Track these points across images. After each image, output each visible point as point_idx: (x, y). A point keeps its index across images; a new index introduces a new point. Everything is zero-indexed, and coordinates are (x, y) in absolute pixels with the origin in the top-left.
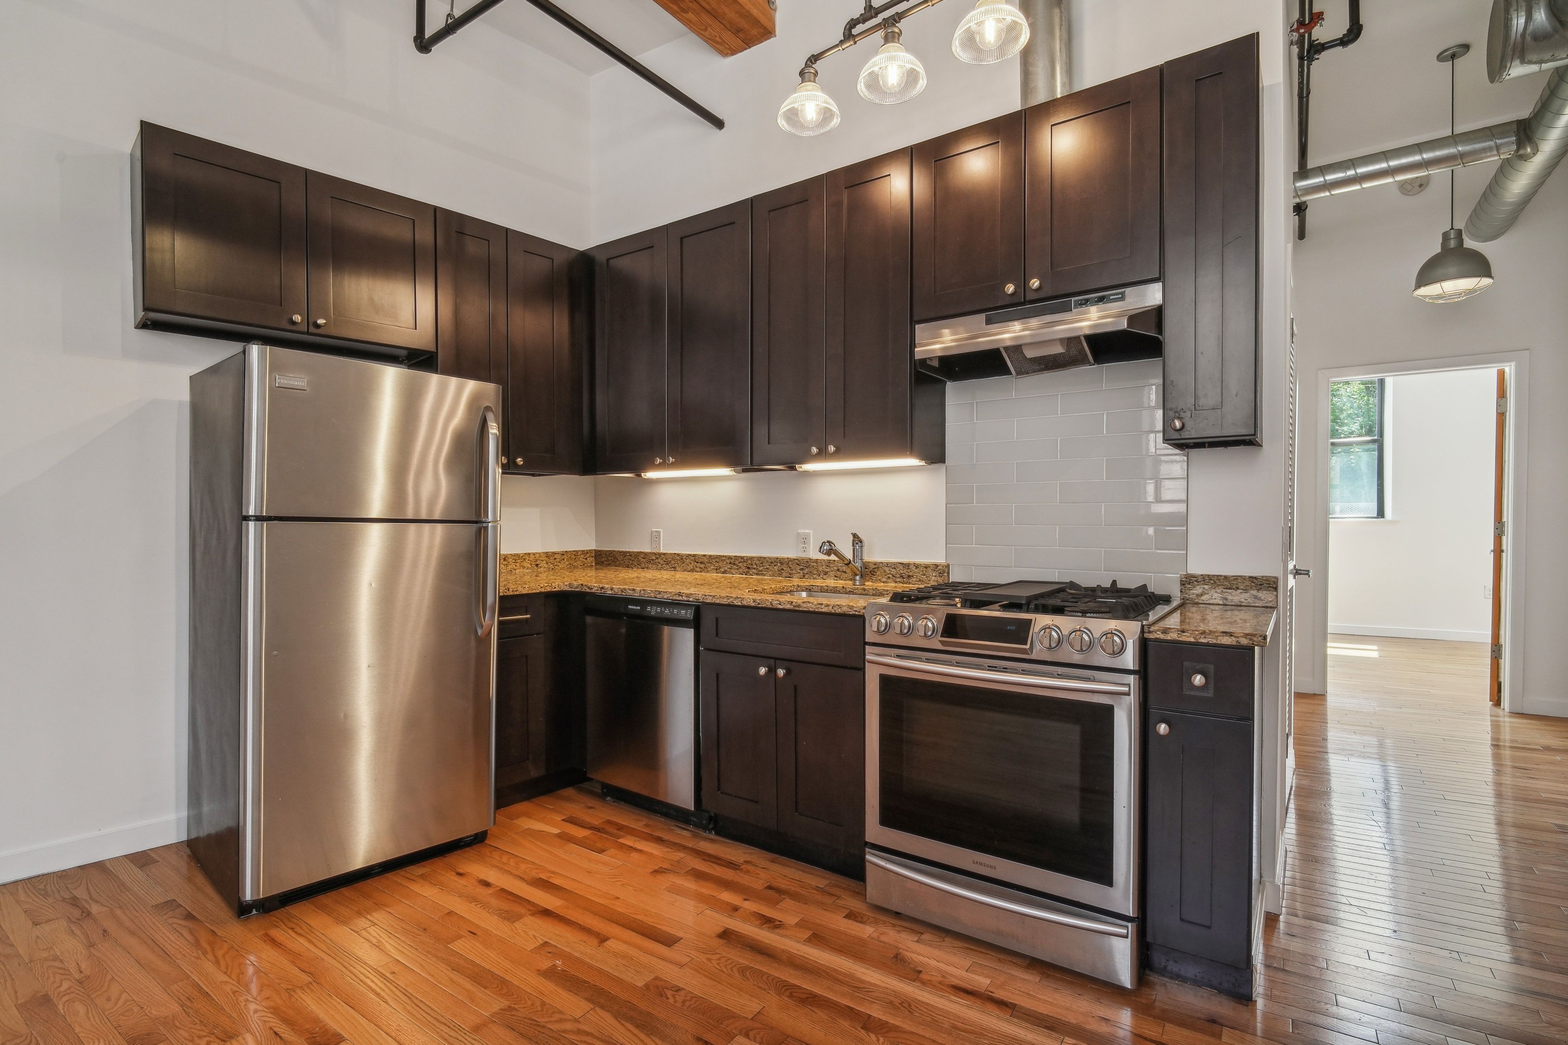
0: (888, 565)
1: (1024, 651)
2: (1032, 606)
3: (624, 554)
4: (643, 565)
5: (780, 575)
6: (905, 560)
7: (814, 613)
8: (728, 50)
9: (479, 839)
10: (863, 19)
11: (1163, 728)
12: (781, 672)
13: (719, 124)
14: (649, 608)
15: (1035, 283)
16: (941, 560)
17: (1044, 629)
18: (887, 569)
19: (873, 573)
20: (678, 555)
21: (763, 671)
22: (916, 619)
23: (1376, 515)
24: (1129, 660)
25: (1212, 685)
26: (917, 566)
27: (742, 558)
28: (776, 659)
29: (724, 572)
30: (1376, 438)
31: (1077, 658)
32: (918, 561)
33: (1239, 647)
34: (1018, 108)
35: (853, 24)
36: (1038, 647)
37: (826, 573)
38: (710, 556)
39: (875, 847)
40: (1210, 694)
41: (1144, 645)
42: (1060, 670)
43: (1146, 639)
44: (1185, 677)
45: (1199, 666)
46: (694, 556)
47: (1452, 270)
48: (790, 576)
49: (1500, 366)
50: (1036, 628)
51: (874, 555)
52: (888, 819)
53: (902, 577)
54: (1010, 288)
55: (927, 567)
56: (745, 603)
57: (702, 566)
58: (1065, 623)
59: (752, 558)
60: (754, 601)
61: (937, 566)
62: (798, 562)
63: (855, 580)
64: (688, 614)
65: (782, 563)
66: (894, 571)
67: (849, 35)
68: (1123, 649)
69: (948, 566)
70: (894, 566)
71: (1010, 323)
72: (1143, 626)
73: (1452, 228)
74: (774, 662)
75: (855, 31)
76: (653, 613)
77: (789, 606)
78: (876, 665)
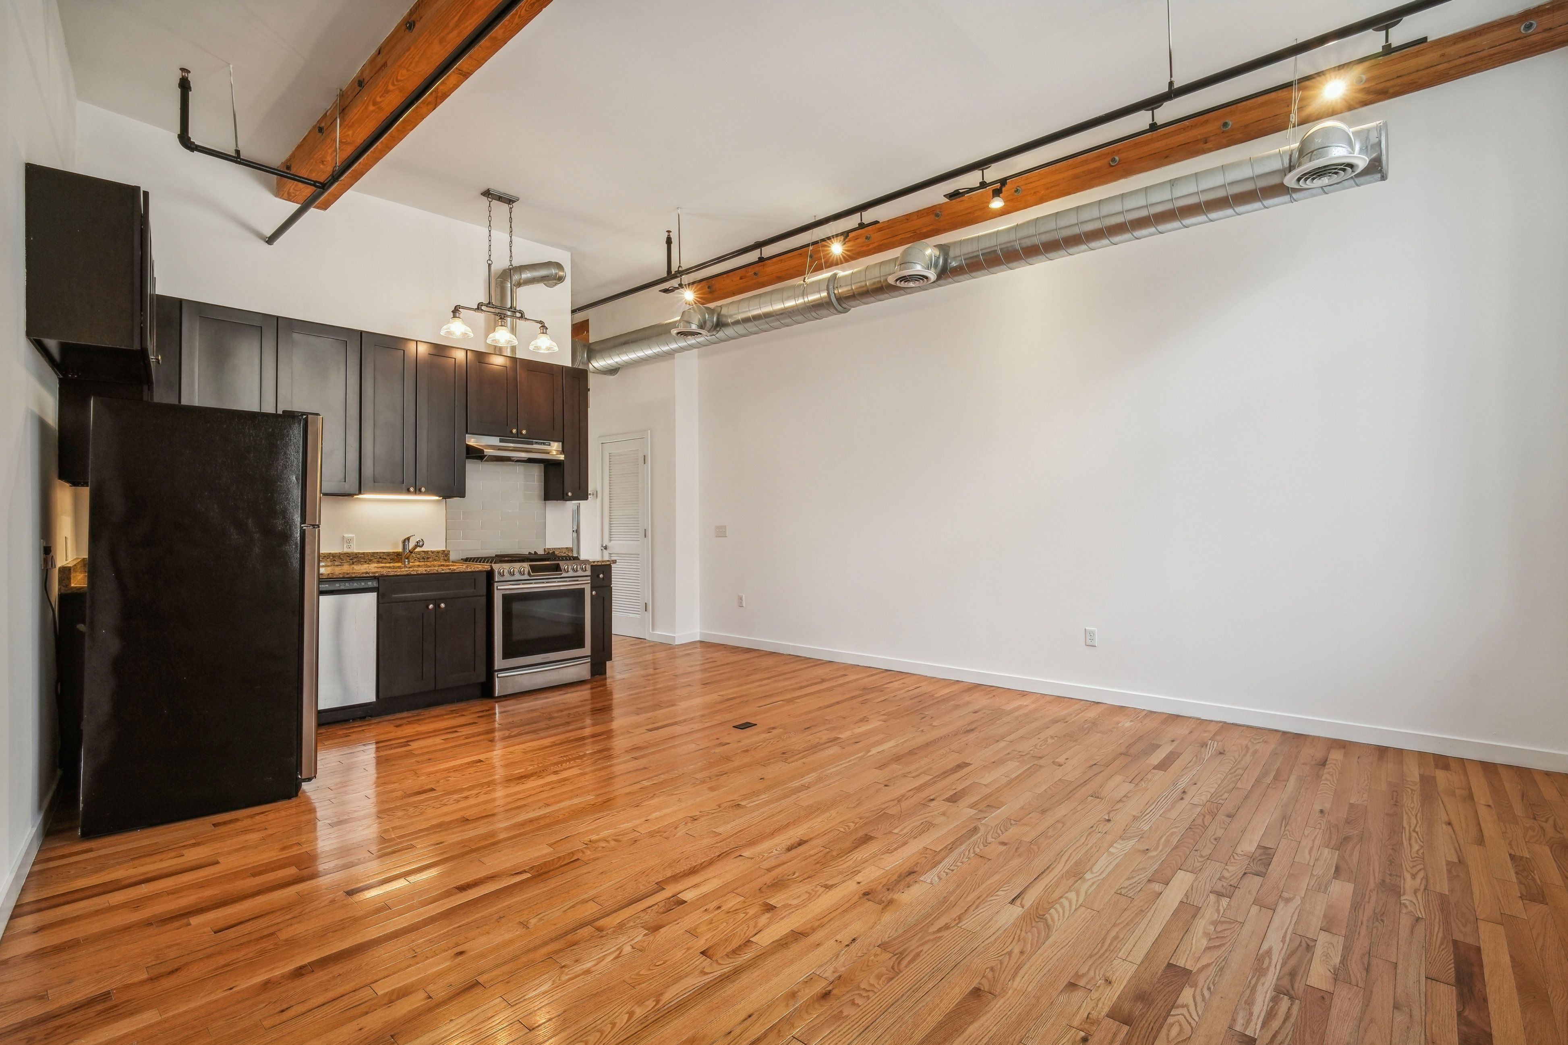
1: (559, 574)
10: (487, 305)
11: (594, 593)
12: (443, 605)
15: (524, 432)
16: (444, 548)
21: (431, 606)
22: (519, 569)
24: (589, 572)
25: (604, 578)
26: (433, 552)
33: (608, 565)
36: (563, 572)
37: (371, 561)
39: (499, 671)
40: (604, 580)
41: (592, 567)
42: (570, 579)
44: (599, 576)
45: (601, 572)
50: (561, 566)
52: (507, 654)
54: (515, 430)
55: (438, 552)
61: (443, 552)
64: (375, 584)
67: (478, 308)
68: (587, 569)
69: (448, 551)
71: (508, 444)
74: (436, 601)
77: (448, 571)
78: (500, 590)
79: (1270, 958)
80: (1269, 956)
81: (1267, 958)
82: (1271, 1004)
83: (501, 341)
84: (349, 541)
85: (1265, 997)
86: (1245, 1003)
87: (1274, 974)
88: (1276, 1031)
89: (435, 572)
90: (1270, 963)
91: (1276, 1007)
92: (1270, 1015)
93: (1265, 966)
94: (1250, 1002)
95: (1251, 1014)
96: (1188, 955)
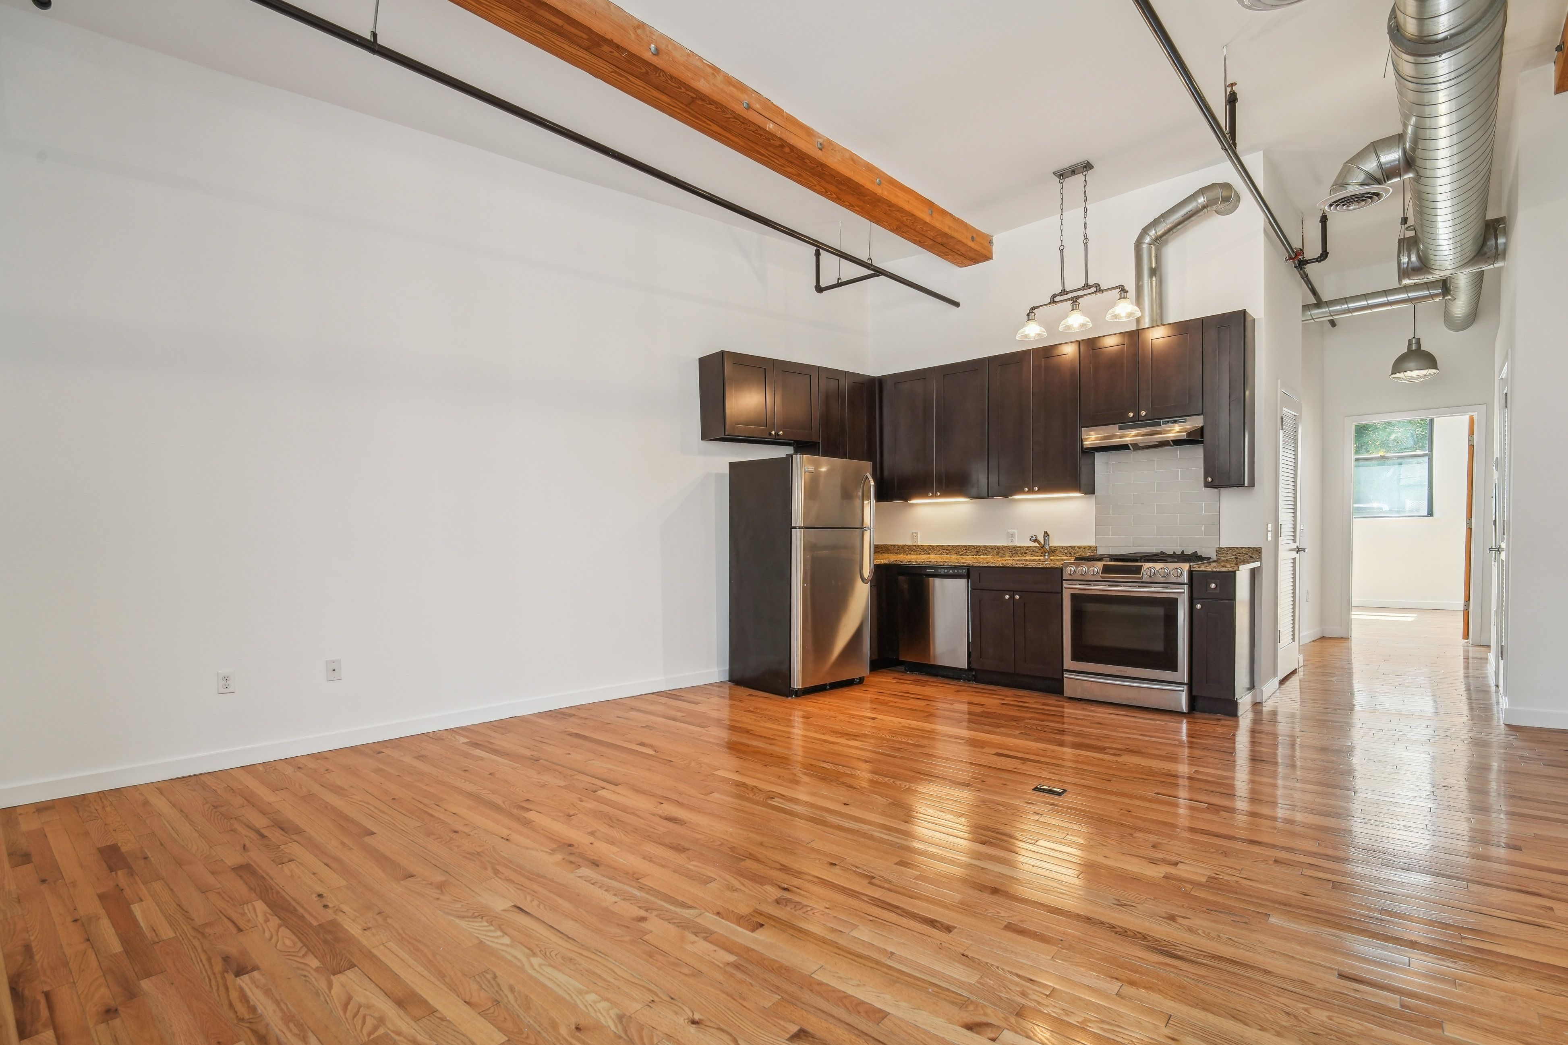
0: (1062, 547)
1: (1139, 578)
2: (1142, 560)
3: (894, 546)
4: (907, 552)
5: (998, 555)
6: (1072, 545)
7: (1035, 568)
8: (962, 265)
9: (861, 680)
10: (1060, 294)
11: (1199, 606)
12: (1017, 597)
13: (957, 304)
14: (940, 571)
15: (1143, 413)
16: (1093, 544)
17: (1148, 568)
18: (1062, 550)
19: (1054, 552)
20: (931, 546)
21: (1007, 597)
22: (1089, 568)
23: (1426, 514)
24: (1185, 578)
25: (1218, 588)
26: (1079, 548)
27: (973, 546)
28: (1014, 591)
29: (962, 555)
30: (1427, 452)
31: (1162, 580)
32: (1079, 545)
33: (1229, 572)
34: (1135, 328)
35: (1055, 296)
36: (1145, 576)
37: (1026, 553)
38: (953, 546)
39: (1067, 671)
40: (1218, 591)
41: (1191, 573)
42: (1155, 585)
43: (1192, 571)
44: (1208, 585)
45: (1213, 581)
46: (942, 546)
47: (1412, 365)
48: (1004, 556)
49: (1471, 414)
50: (1144, 569)
51: (1054, 543)
52: (1077, 656)
53: (1071, 554)
54: (1131, 415)
55: (1085, 548)
56: (997, 565)
57: (947, 552)
58: (1158, 566)
59: (979, 546)
60: (1002, 564)
61: (1091, 547)
62: (1008, 547)
63: (1045, 556)
64: (965, 572)
65: (998, 549)
66: (1066, 551)
67: (1053, 301)
68: (1181, 574)
69: (1096, 547)
70: (1066, 548)
71: (1130, 430)
72: (1190, 566)
73: (1414, 337)
74: (1013, 592)
75: (1056, 299)
76: (942, 573)
77: (1021, 566)
78: (1069, 589)
79: (295, 1035)
80: (299, 1035)
81: (298, 1032)
82: (252, 1003)
83: (1074, 326)
84: (1012, 536)
85: (261, 1004)
86: (270, 989)
87: (276, 1025)
88: (229, 992)
89: (1010, 565)
90: (291, 1031)
91: (246, 1006)
92: (244, 998)
93: (291, 1025)
94: (267, 992)
95: (257, 987)
96: (354, 982)
